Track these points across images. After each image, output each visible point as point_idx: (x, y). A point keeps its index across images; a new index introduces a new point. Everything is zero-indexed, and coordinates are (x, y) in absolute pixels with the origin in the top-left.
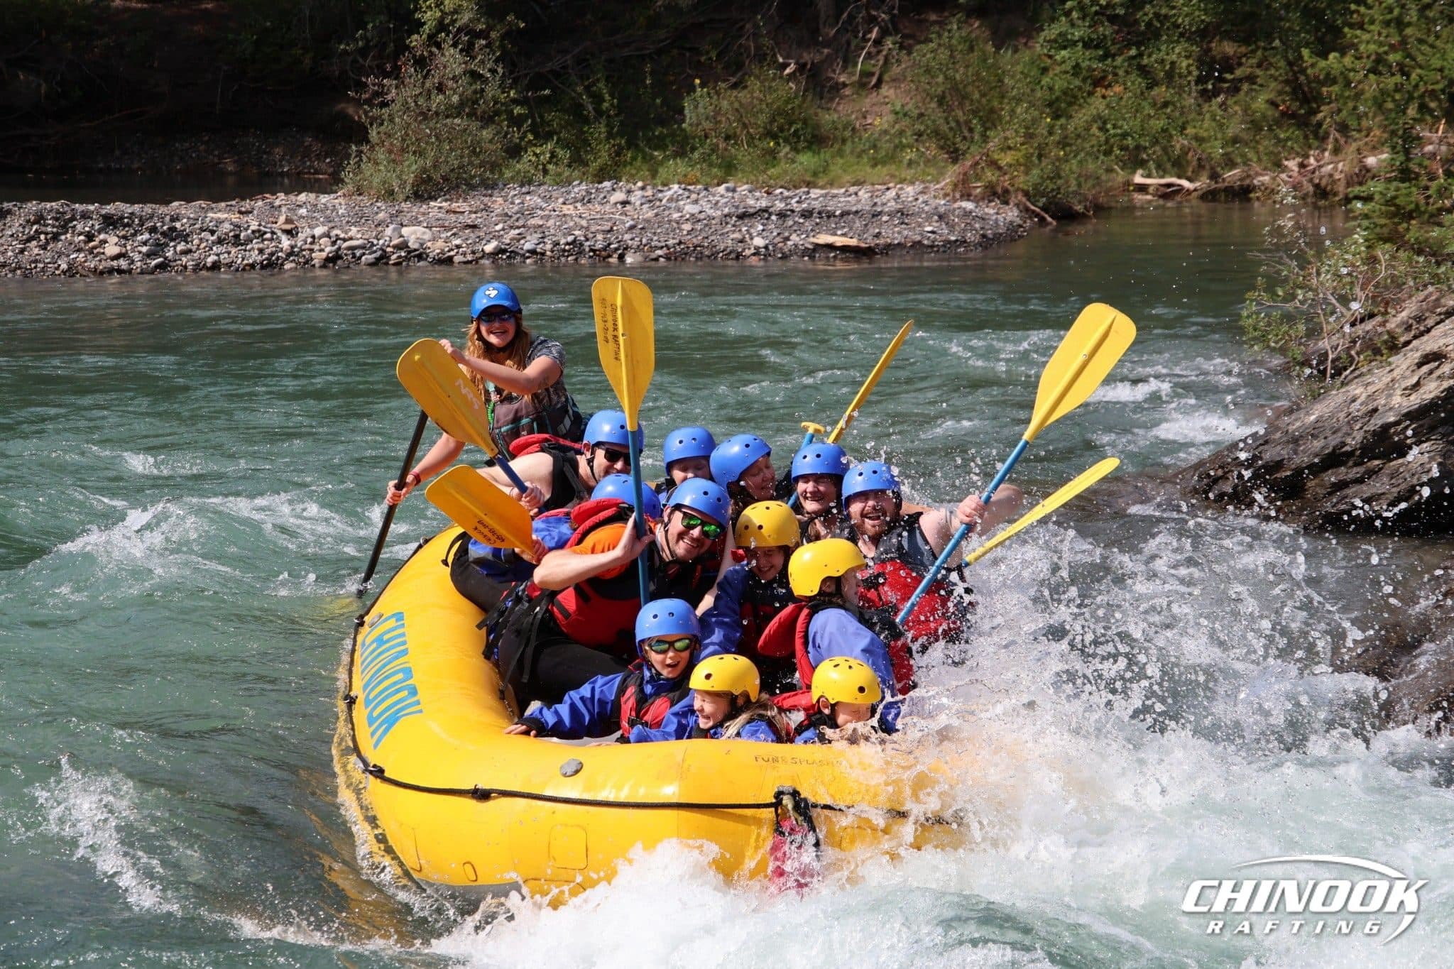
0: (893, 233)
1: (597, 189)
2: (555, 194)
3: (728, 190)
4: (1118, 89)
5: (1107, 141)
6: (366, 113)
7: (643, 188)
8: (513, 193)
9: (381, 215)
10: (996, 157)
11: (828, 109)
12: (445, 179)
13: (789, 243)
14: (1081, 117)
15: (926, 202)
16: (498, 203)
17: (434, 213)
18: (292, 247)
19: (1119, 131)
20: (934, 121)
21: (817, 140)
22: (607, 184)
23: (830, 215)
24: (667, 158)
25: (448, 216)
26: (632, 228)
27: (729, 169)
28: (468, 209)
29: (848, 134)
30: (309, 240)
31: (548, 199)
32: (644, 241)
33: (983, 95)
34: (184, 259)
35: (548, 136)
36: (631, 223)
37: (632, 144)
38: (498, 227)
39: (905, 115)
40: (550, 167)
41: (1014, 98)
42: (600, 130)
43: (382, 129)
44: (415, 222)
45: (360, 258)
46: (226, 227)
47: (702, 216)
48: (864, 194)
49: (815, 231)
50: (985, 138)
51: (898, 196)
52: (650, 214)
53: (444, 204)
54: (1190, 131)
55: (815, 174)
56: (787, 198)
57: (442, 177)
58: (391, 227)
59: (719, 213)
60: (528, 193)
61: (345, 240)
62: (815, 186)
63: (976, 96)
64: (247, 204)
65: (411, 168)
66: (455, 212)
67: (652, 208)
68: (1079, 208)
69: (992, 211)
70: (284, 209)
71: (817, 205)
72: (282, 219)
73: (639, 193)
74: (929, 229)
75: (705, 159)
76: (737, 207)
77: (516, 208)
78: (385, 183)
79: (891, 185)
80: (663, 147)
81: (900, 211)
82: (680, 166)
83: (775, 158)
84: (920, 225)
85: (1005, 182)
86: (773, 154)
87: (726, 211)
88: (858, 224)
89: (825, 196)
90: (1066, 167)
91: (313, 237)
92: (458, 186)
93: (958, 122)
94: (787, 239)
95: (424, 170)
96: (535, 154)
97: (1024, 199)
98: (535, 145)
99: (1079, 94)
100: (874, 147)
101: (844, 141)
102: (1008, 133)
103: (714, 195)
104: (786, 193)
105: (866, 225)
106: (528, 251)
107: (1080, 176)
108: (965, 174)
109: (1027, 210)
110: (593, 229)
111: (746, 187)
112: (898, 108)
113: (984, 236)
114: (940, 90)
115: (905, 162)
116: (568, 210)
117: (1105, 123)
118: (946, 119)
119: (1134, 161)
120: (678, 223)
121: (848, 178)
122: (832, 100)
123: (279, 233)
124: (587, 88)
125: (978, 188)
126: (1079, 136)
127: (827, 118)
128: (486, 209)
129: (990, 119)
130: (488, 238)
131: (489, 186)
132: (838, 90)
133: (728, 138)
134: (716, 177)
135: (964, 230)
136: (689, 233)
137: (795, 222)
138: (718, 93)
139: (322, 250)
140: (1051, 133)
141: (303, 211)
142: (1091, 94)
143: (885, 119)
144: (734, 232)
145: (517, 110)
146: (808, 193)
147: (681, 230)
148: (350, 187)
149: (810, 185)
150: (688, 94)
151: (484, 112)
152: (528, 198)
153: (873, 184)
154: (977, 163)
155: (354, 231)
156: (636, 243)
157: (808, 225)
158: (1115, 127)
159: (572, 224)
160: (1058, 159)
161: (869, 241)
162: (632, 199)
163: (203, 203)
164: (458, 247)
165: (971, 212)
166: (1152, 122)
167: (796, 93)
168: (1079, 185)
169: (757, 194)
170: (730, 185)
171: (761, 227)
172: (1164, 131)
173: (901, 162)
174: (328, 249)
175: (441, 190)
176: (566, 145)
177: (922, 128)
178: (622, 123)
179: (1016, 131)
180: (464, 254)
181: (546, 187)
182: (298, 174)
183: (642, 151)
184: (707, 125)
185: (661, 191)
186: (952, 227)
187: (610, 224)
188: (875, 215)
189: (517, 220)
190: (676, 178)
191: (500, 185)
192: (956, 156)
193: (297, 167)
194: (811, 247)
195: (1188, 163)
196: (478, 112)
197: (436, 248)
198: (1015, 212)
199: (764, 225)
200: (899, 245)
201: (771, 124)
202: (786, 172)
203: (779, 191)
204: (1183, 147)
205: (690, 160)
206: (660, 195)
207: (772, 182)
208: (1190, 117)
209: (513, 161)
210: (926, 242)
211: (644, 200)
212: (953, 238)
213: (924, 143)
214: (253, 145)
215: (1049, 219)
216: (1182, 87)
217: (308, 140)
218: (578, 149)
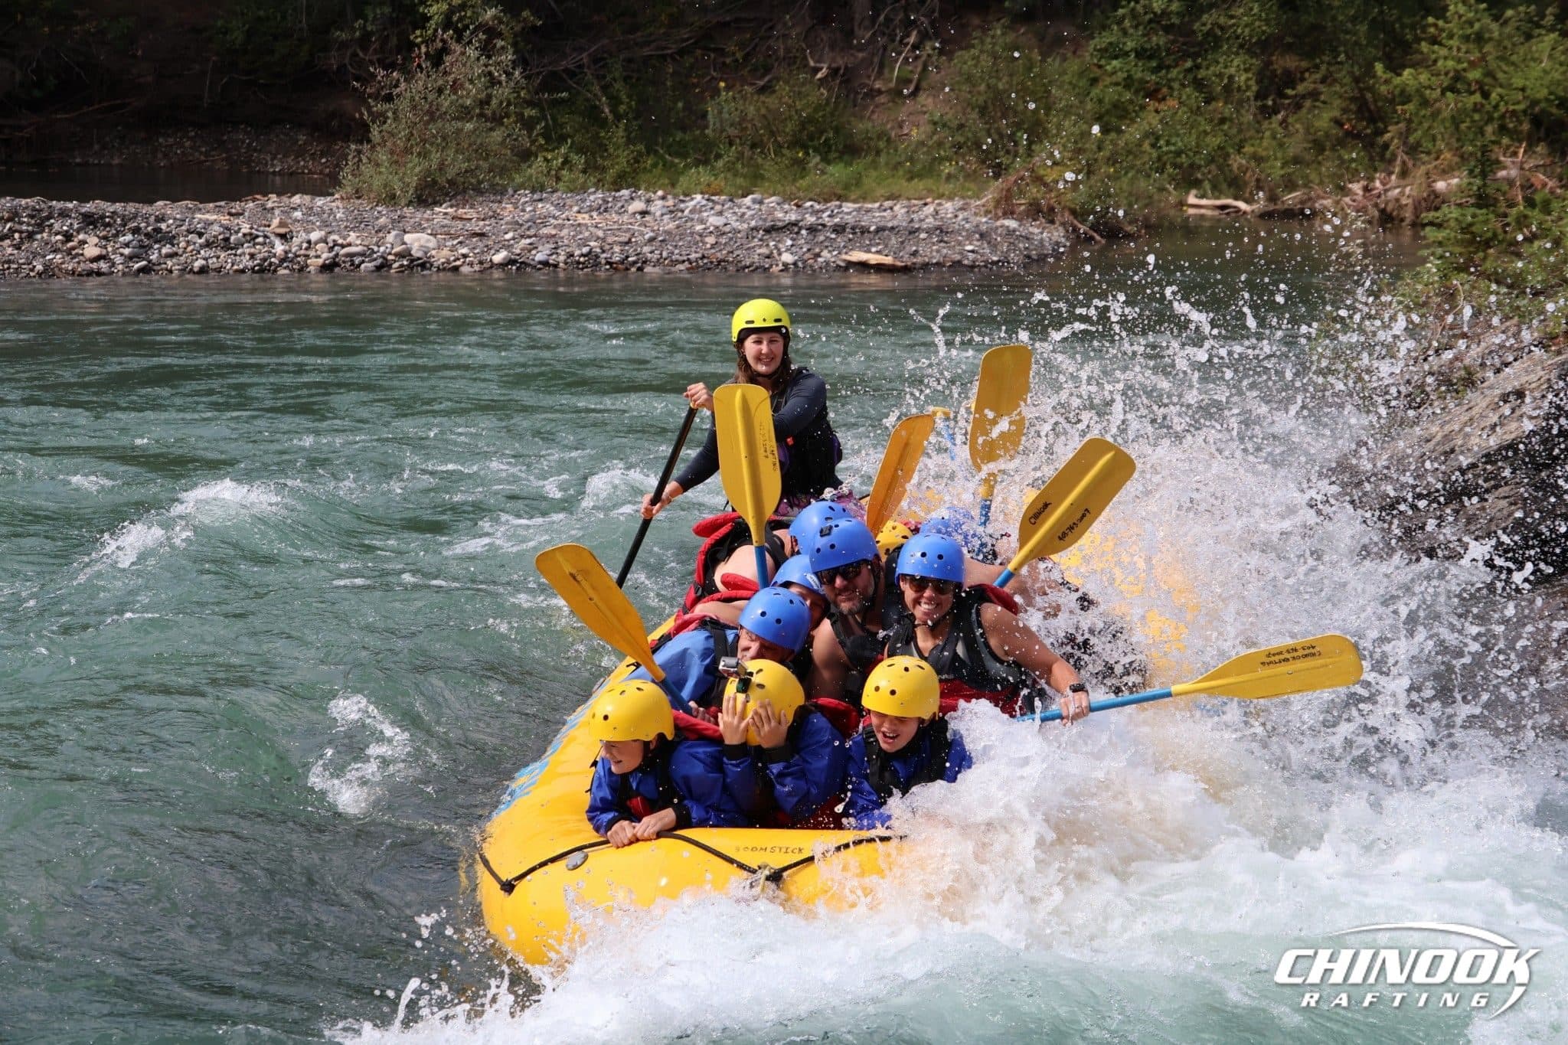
0: (932, 252)
1: (614, 198)
2: (568, 202)
3: (754, 201)
4: (1172, 103)
5: (1159, 159)
6: (370, 108)
7: (663, 198)
8: (523, 200)
9: (382, 220)
10: (1041, 172)
11: (862, 118)
12: (451, 182)
13: (820, 260)
14: (1133, 132)
15: (966, 220)
16: (507, 210)
17: (438, 220)
18: (286, 252)
19: (1173, 148)
20: (975, 133)
21: (851, 151)
22: (625, 192)
23: (865, 231)
24: (687, 167)
25: (454, 223)
26: (652, 240)
27: (754, 181)
28: (475, 215)
29: (882, 144)
30: (305, 245)
31: (561, 207)
32: (665, 254)
34: (170, 263)
35: (562, 139)
36: (652, 234)
37: (650, 151)
38: (509, 236)
39: (944, 125)
40: (564, 172)
41: (1061, 110)
42: (619, 134)
43: (385, 127)
44: (418, 228)
45: (359, 266)
46: (216, 228)
47: (727, 229)
48: (900, 209)
49: (850, 245)
50: (1030, 152)
51: (937, 213)
52: (671, 226)
53: (449, 210)
54: (1248, 149)
55: (847, 187)
56: (818, 211)
57: (448, 181)
58: (393, 233)
59: (745, 226)
60: (541, 200)
61: (343, 246)
62: (847, 200)
64: (237, 206)
65: (414, 170)
66: (461, 219)
67: (674, 219)
68: (1130, 229)
69: (1036, 231)
70: (277, 212)
71: (850, 219)
72: (276, 222)
73: (660, 203)
74: (970, 248)
75: (730, 168)
76: (765, 220)
77: (527, 216)
78: (385, 186)
79: (929, 200)
80: (684, 156)
81: (939, 228)
82: (703, 175)
83: (804, 169)
84: (960, 243)
85: (1051, 199)
86: (801, 166)
87: (753, 223)
88: (893, 241)
89: (859, 210)
90: (1115, 185)
91: (309, 242)
92: (464, 191)
93: (1000, 134)
94: (818, 255)
95: (429, 173)
96: (546, 160)
97: (1071, 218)
98: (547, 150)
99: (1131, 108)
100: (911, 159)
101: (878, 153)
102: (1055, 148)
103: (740, 207)
104: (817, 207)
105: (902, 243)
106: (540, 262)
107: (1130, 194)
108: (1009, 190)
109: (1074, 229)
110: (610, 240)
111: (773, 199)
112: (936, 118)
113: (1028, 257)
114: (981, 100)
115: (944, 176)
116: (583, 219)
117: (1158, 139)
118: (988, 130)
119: (1189, 181)
120: (701, 235)
121: (881, 191)
122: (865, 108)
123: (273, 238)
124: (604, 89)
125: (1021, 204)
126: (1129, 152)
127: (861, 126)
128: (495, 216)
129: (1036, 132)
130: (497, 247)
131: (499, 192)
132: (873, 98)
133: (753, 146)
134: (741, 187)
135: (1007, 250)
136: (713, 246)
137: (827, 238)
138: (744, 97)
139: (318, 257)
140: (1100, 149)
141: (298, 214)
142: (1143, 108)
143: (922, 129)
144: (761, 246)
145: (529, 112)
146: (840, 207)
147: (704, 243)
148: (349, 189)
149: (839, 198)
150: (712, 97)
151: (494, 113)
152: (540, 205)
153: (909, 199)
154: (1022, 179)
155: (352, 236)
156: (656, 256)
157: (841, 241)
158: (1168, 143)
159: (587, 234)
160: (1108, 177)
161: (908, 260)
162: (652, 209)
163: (190, 204)
164: (465, 256)
165: (1014, 231)
166: (1208, 139)
167: (828, 100)
168: (1130, 205)
169: (786, 206)
170: (757, 196)
171: (789, 242)
172: (1220, 148)
173: (939, 175)
174: (325, 256)
175: (447, 194)
176: (581, 150)
177: (962, 140)
178: (640, 127)
179: (1064, 146)
180: (471, 264)
181: (559, 194)
182: (291, 174)
183: (662, 157)
184: (732, 131)
185: (683, 201)
186: (994, 246)
187: (628, 235)
188: (913, 232)
189: (529, 229)
190: (699, 188)
191: (510, 191)
192: (999, 171)
193: (290, 167)
194: (842, 264)
195: (1246, 184)
196: (489, 113)
197: (441, 257)
198: (1061, 231)
199: (793, 239)
200: (938, 264)
201: (800, 132)
202: (815, 184)
203: (809, 204)
204: (1240, 166)
205: (713, 168)
206: (682, 206)
207: (801, 194)
208: (1248, 135)
209: (524, 166)
210: (966, 262)
211: (665, 210)
212: (995, 259)
213: (963, 156)
214: (243, 142)
215: (1098, 238)
216: (1240, 103)
217: (302, 138)
218: (593, 154)
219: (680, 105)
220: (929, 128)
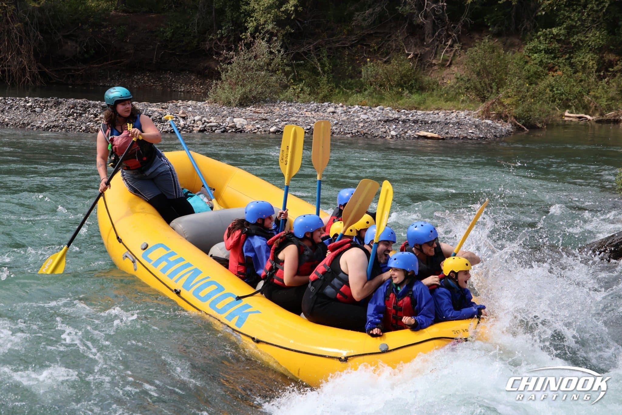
0: (454, 133)
1: (322, 106)
2: (302, 107)
3: (380, 109)
4: (560, 72)
5: (553, 96)
6: (221, 66)
7: (342, 106)
8: (283, 105)
9: (225, 112)
10: (502, 100)
11: (427, 75)
13: (407, 134)
14: (542, 85)
15: (470, 120)
16: (277, 110)
17: (248, 113)
18: (185, 125)
19: (559, 92)
20: (474, 83)
21: (422, 89)
22: (326, 104)
23: (426, 123)
24: (352, 94)
25: (254, 114)
26: (337, 124)
27: (380, 100)
28: (263, 111)
29: (435, 87)
30: (192, 122)
31: (299, 109)
32: (342, 130)
33: (498, 72)
35: (301, 81)
36: (337, 121)
37: (337, 87)
38: (276, 121)
39: (462, 79)
40: (301, 94)
41: (512, 74)
42: (325, 79)
43: (227, 74)
44: (240, 116)
45: (214, 131)
46: (156, 114)
47: (368, 120)
48: (441, 114)
49: (419, 129)
50: (498, 92)
51: (457, 116)
52: (345, 118)
53: (253, 109)
54: (592, 93)
55: (419, 104)
56: (407, 114)
57: (253, 97)
58: (229, 118)
59: (376, 119)
60: (291, 106)
61: (208, 123)
62: (420, 109)
63: (495, 73)
64: (165, 105)
65: (239, 92)
66: (258, 113)
67: (346, 115)
68: (539, 125)
69: (499, 125)
70: (181, 108)
71: (420, 118)
72: (181, 112)
73: (341, 108)
74: (471, 131)
75: (370, 95)
76: (384, 117)
77: (285, 112)
78: (227, 98)
79: (454, 111)
80: (351, 89)
81: (458, 123)
82: (359, 97)
83: (401, 96)
84: (466, 129)
85: (506, 112)
86: (400, 94)
87: (379, 118)
88: (438, 127)
89: (424, 114)
90: (534, 107)
91: (194, 121)
92: (259, 101)
93: (485, 84)
94: (406, 132)
95: (245, 93)
96: (294, 89)
97: (514, 120)
98: (294, 85)
99: (542, 74)
100: (447, 93)
101: (433, 90)
102: (509, 90)
103: (374, 111)
104: (406, 112)
105: (442, 128)
107: (540, 111)
108: (488, 108)
109: (516, 125)
111: (388, 108)
112: (458, 76)
113: (495, 136)
114: (478, 69)
115: (461, 101)
116: (308, 114)
117: (553, 87)
118: (480, 82)
119: (566, 106)
120: (357, 123)
121: (434, 106)
122: (429, 71)
123: (179, 118)
124: (319, 60)
125: (493, 114)
126: (540, 93)
127: (426, 79)
128: (271, 112)
129: (501, 84)
130: (272, 125)
131: (273, 102)
132: (432, 67)
133: (381, 86)
134: (375, 102)
135: (487, 133)
136: (362, 127)
137: (410, 125)
138: (377, 65)
139: (198, 127)
140: (528, 91)
141: (190, 109)
142: (547, 74)
143: (452, 81)
144: (382, 128)
145: (287, 69)
146: (416, 112)
147: (359, 126)
148: (211, 99)
149: (416, 109)
150: (364, 65)
151: (273, 69)
152: (290, 108)
153: (446, 110)
154: (494, 103)
155: (212, 119)
156: (338, 131)
157: (416, 127)
158: (557, 89)
159: (309, 121)
160: (531, 103)
161: (444, 136)
162: (337, 111)
163: (146, 103)
164: (258, 128)
165: (490, 125)
166: (575, 88)
167: (413, 67)
168: (540, 115)
169: (394, 111)
170: (381, 107)
171: (394, 127)
172: (580, 93)
173: (458, 100)
174: (200, 126)
175: (252, 102)
176: (308, 85)
177: (469, 86)
178: (333, 77)
179: (513, 90)
180: (261, 132)
181: (298, 103)
182: (188, 92)
183: (342, 89)
184: (372, 79)
185: (350, 108)
186: (481, 131)
188: (447, 124)
189: (285, 118)
190: (357, 103)
191: (278, 101)
192: (484, 99)
193: (188, 89)
194: (416, 137)
195: (590, 108)
196: (270, 69)
197: (248, 128)
198: (510, 126)
199: (396, 125)
200: (456, 138)
201: (401, 80)
202: (406, 102)
203: (403, 111)
204: (588, 100)
205: (363, 94)
206: (350, 110)
207: (400, 107)
208: (592, 87)
209: (284, 91)
210: (469, 137)
211: (342, 112)
212: (481, 136)
213: (469, 93)
214: (169, 78)
215: (526, 129)
216: (589, 73)
217: (193, 77)
218: (313, 87)
219: (350, 68)
220: (455, 80)
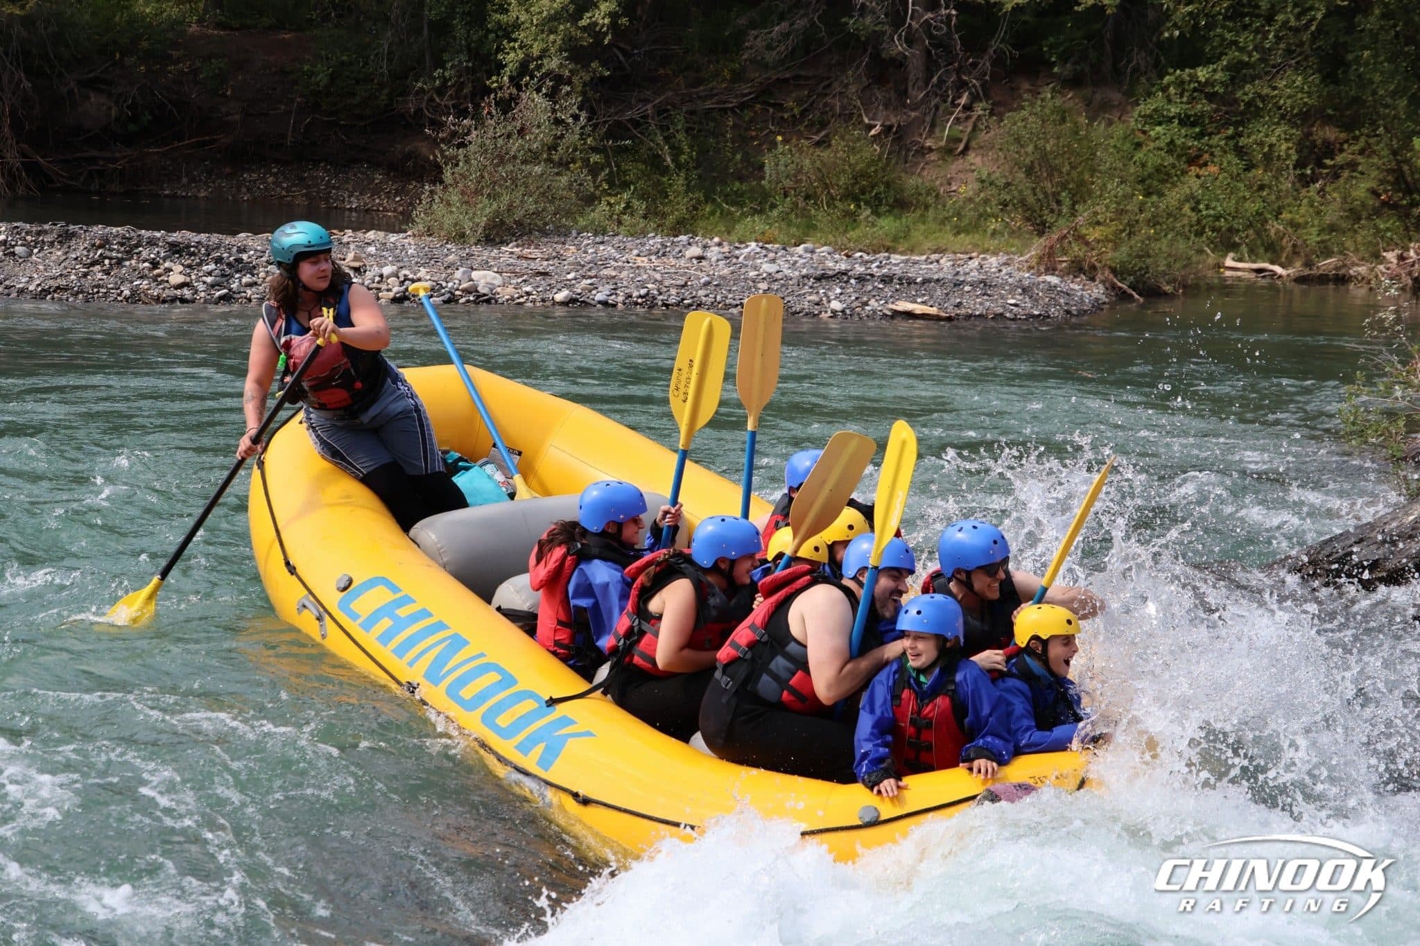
0: (975, 304)
1: (673, 243)
2: (629, 245)
3: (806, 250)
4: (1213, 169)
5: (1199, 222)
6: (442, 152)
7: (719, 244)
8: (586, 242)
9: (452, 258)
10: (1084, 231)
11: (913, 174)
12: (519, 223)
13: (867, 308)
14: (1173, 196)
15: (1010, 275)
16: (570, 251)
17: (505, 258)
19: (1212, 212)
20: (1021, 192)
21: (901, 205)
22: (683, 238)
23: (911, 282)
24: (744, 215)
25: (519, 262)
26: (707, 284)
27: (807, 231)
28: (539, 255)
29: (930, 200)
30: (377, 279)
31: (622, 250)
32: (719, 298)
33: (1073, 168)
34: (249, 292)
35: (625, 185)
36: (707, 279)
37: (708, 199)
38: (569, 277)
39: (991, 184)
40: (626, 217)
41: (1105, 172)
42: (680, 182)
43: (457, 170)
44: (486, 266)
47: (779, 276)
48: (946, 262)
49: (895, 298)
50: (1074, 213)
51: (981, 266)
52: (726, 271)
53: (515, 249)
54: (1286, 216)
55: (895, 239)
56: (867, 262)
57: (516, 222)
58: (462, 270)
59: (797, 273)
60: (602, 243)
61: (413, 281)
62: (895, 252)
63: (1066, 168)
65: (485, 211)
66: (526, 258)
67: (728, 265)
68: (1168, 288)
69: (1077, 287)
70: (352, 246)
71: (897, 271)
72: (350, 256)
73: (716, 248)
74: (1012, 301)
75: (784, 218)
76: (816, 269)
77: (589, 258)
78: (456, 224)
79: (974, 254)
80: (741, 205)
81: (982, 281)
82: (759, 224)
83: (855, 221)
84: (1002, 297)
85: (1093, 257)
86: (852, 217)
87: (804, 271)
88: (939, 292)
89: (906, 262)
90: (1155, 246)
91: (381, 276)
92: (530, 232)
93: (1046, 194)
94: (866, 304)
95: (497, 213)
96: (609, 204)
97: (1111, 276)
98: (610, 195)
99: (1173, 172)
100: (959, 215)
101: (927, 207)
102: (1098, 208)
103: (792, 255)
104: (866, 257)
105: (947, 294)
106: (600, 302)
107: (1169, 255)
108: (1051, 248)
109: (1114, 287)
110: (667, 284)
111: (825, 248)
112: (984, 177)
113: (1068, 312)
114: (1028, 161)
115: (989, 232)
116: (642, 262)
117: (1198, 203)
118: (1034, 189)
119: (1227, 244)
120: (754, 281)
121: (928, 245)
122: (917, 164)
124: (667, 139)
125: (1064, 261)
126: (1169, 215)
127: (912, 182)
128: (558, 256)
129: (1080, 194)
130: (559, 286)
131: (563, 233)
132: (924, 155)
133: (807, 197)
134: (794, 236)
135: (1048, 305)
136: (765, 292)
137: (875, 287)
138: (801, 151)
139: (389, 290)
140: (1141, 211)
141: (372, 249)
142: (1184, 173)
143: (970, 186)
144: (811, 293)
145: (595, 158)
146: (889, 258)
147: (757, 289)
148: (421, 227)
149: (888, 250)
150: (769, 150)
151: (561, 159)
152: (602, 248)
153: (955, 253)
154: (1065, 237)
155: (422, 272)
156: (710, 300)
157: (888, 291)
158: (1208, 207)
159: (645, 276)
160: (1149, 238)
161: (952, 312)
162: (709, 255)
164: (528, 294)
165: (1056, 286)
166: (1247, 205)
167: (882, 154)
168: (1169, 266)
169: (837, 256)
170: (809, 245)
171: (838, 291)
172: (1259, 214)
173: (985, 231)
174: (395, 289)
175: (513, 235)
176: (643, 197)
177: (1008, 198)
178: (700, 177)
179: (1107, 207)
180: (534, 301)
181: (620, 237)
182: (367, 211)
183: (719, 206)
184: (788, 183)
185: (738, 248)
186: (1036, 301)
187: (684, 279)
188: (957, 284)
189: (590, 270)
190: (753, 236)
191: (574, 233)
192: (1042, 229)
193: (366, 204)
194: (889, 313)
195: (1283, 249)
196: (556, 158)
197: (506, 293)
198: (1101, 289)
199: (841, 288)
200: (980, 316)
201: (853, 185)
202: (865, 236)
203: (859, 254)
204: (1278, 231)
205: (768, 217)
206: (737, 252)
207: (852, 245)
208: (1287, 201)
209: (588, 210)
210: (1008, 315)
211: (720, 256)
212: (1036, 313)
213: (1009, 213)
214: (323, 180)
215: (1136, 296)
216: (1280, 170)
217: (378, 177)
218: (654, 200)
219: (738, 157)
220: (977, 186)
